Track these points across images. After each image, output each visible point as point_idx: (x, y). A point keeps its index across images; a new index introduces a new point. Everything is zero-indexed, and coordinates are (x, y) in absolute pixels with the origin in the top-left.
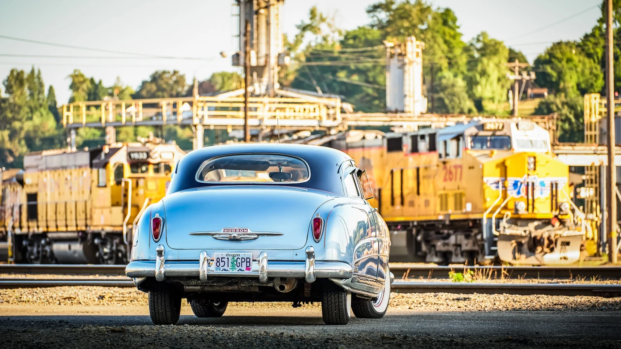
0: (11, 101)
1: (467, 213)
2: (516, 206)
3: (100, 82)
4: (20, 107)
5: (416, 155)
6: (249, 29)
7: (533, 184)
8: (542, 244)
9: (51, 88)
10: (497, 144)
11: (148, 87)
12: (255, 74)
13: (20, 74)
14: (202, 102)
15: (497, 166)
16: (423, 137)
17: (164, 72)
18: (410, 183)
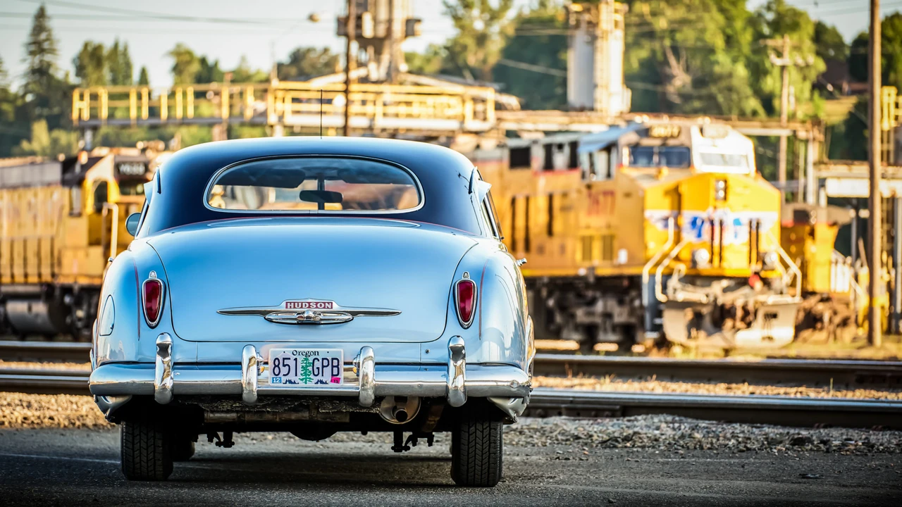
1: (620, 266)
2: (693, 255)
3: (216, 63)
5: (549, 176)
7: (721, 224)
8: (733, 316)
9: (143, 72)
13: (98, 48)
14: (283, 89)
15: (667, 193)
16: (560, 147)
17: (309, 50)
18: (539, 219)
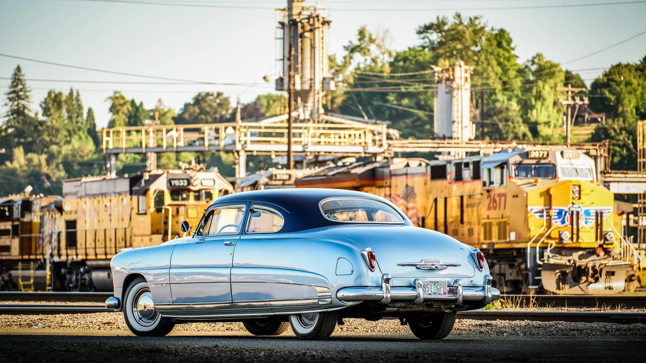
0: (49, 124)
1: (511, 242)
2: (560, 235)
3: (141, 104)
4: (58, 131)
5: (460, 184)
6: (293, 53)
7: (578, 213)
8: (587, 274)
9: (90, 110)
10: (542, 173)
11: (191, 109)
12: (299, 100)
13: (58, 95)
14: (245, 127)
15: (541, 195)
16: (467, 165)
17: (208, 94)
18: (454, 212)
